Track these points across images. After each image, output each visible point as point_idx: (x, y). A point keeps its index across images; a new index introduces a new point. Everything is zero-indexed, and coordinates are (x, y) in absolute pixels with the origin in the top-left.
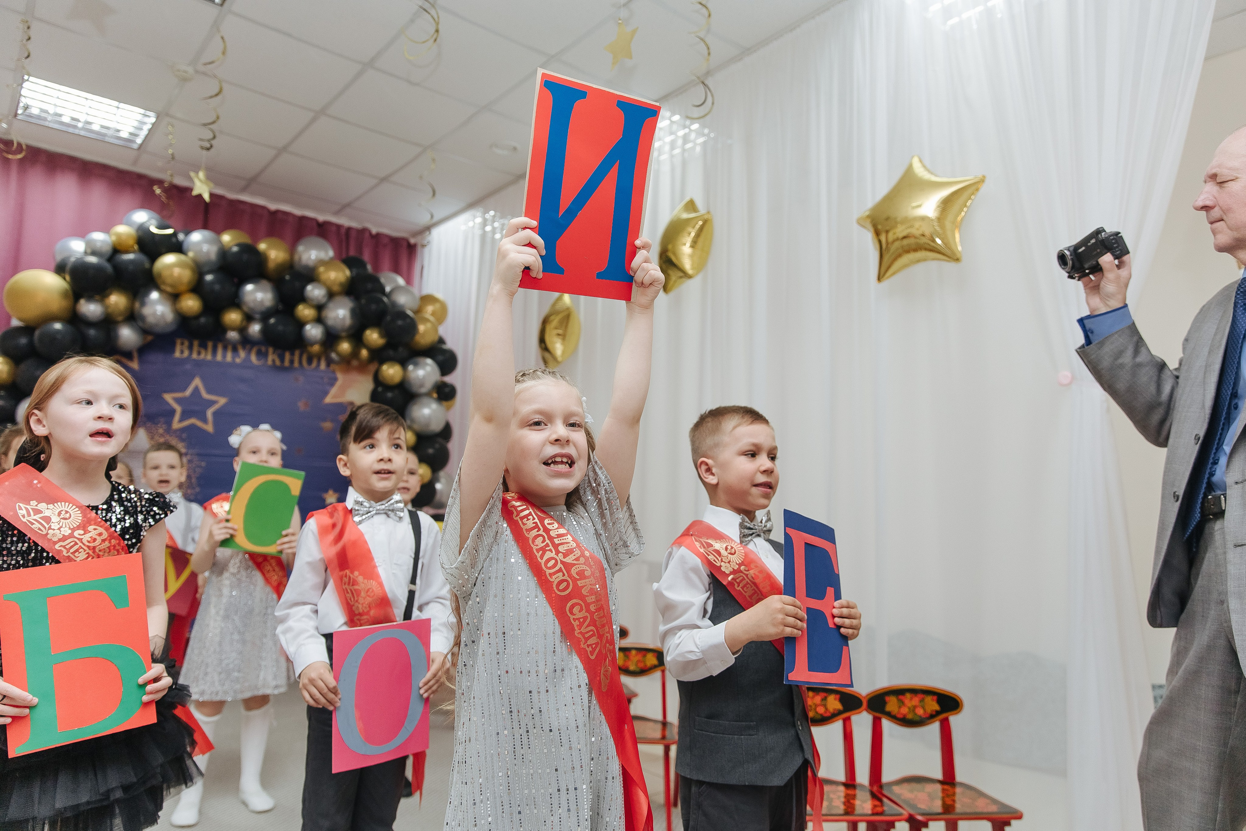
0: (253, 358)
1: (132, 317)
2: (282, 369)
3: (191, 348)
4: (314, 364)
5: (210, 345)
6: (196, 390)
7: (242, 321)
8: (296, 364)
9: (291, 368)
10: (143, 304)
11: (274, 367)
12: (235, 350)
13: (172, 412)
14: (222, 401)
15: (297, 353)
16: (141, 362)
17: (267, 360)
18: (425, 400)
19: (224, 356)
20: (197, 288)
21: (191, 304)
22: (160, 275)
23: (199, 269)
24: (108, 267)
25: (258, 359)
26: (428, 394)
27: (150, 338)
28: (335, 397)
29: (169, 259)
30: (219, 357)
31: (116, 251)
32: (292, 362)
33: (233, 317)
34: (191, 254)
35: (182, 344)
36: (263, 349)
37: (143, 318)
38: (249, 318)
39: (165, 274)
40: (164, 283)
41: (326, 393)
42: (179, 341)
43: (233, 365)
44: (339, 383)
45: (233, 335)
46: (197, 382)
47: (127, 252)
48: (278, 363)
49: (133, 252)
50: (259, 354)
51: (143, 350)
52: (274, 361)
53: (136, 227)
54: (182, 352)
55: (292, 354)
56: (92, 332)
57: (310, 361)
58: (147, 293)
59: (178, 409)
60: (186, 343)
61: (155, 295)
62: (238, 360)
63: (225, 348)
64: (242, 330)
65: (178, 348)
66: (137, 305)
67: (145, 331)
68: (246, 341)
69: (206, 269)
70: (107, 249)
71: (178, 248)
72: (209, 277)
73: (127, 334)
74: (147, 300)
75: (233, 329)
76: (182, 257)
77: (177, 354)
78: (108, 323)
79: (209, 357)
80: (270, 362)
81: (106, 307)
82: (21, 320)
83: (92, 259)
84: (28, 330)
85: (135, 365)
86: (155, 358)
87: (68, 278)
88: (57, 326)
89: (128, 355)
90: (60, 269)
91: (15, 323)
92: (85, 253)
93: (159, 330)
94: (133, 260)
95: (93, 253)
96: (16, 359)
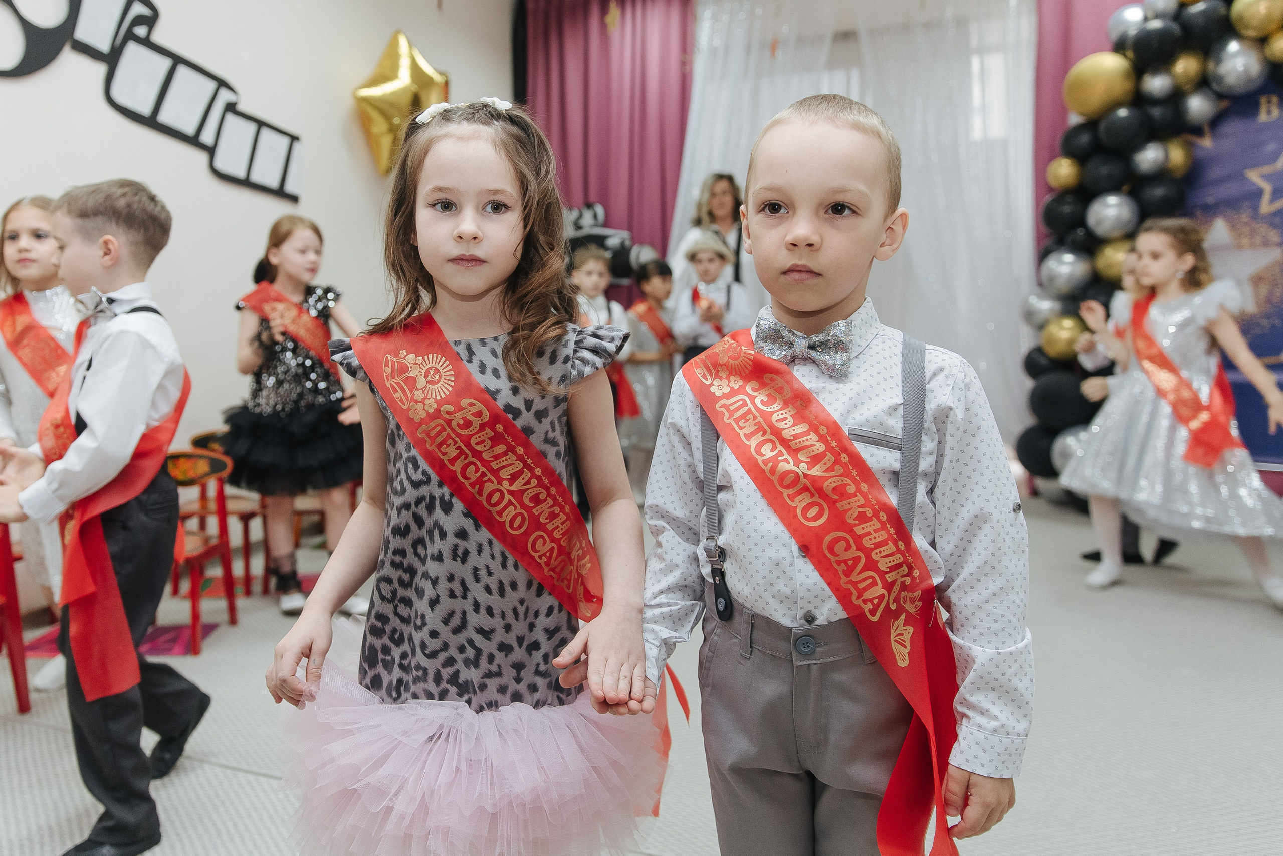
1: (1205, 82)
10: (1219, 61)
13: (1259, 193)
16: (1214, 136)
22: (1241, 18)
24: (1175, 27)
27: (1225, 104)
31: (1183, 4)
35: (1269, 102)
37: (1219, 79)
39: (1248, 14)
40: (1246, 27)
42: (1263, 100)
47: (1196, 2)
49: (1202, 1)
51: (1216, 122)
54: (1269, 112)
56: (1157, 112)
58: (1224, 46)
59: (1267, 187)
60: (1275, 100)
61: (1233, 46)
65: (1264, 108)
66: (1211, 65)
67: (1220, 96)
70: (1171, 4)
73: (1197, 105)
74: (1224, 55)
77: (1263, 117)
78: (1176, 97)
81: (1173, 76)
82: (1082, 114)
83: (1156, 24)
84: (1091, 124)
85: (1207, 143)
86: (1233, 128)
87: (1130, 54)
88: (1123, 113)
89: (1197, 131)
90: (1119, 47)
91: (1074, 119)
92: (1146, 19)
93: (1241, 90)
94: (1203, 12)
95: (1157, 16)
96: (1080, 157)
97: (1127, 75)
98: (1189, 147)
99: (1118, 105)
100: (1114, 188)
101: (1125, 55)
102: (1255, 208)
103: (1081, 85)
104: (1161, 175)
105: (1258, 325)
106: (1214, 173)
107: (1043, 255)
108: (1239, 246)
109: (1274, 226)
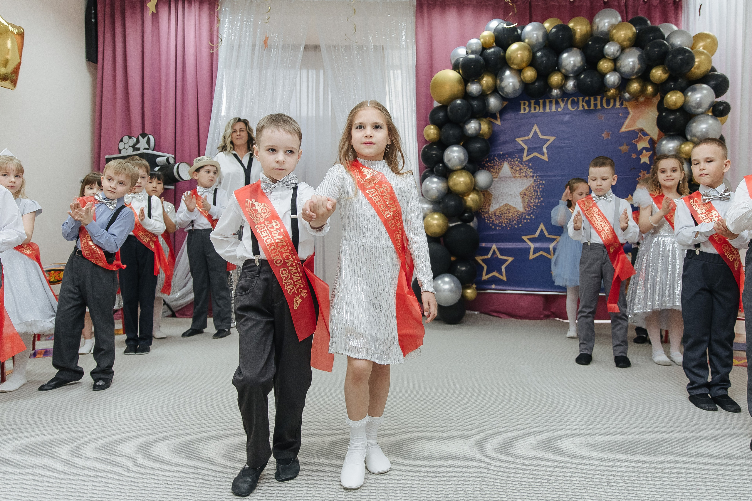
0: (569, 106)
1: (496, 90)
2: (589, 112)
3: (530, 106)
4: (612, 105)
5: (541, 101)
6: (535, 132)
7: (562, 81)
8: (599, 107)
9: (595, 111)
10: (502, 80)
11: (584, 111)
12: (557, 103)
13: (522, 150)
14: (552, 139)
15: (599, 98)
16: (501, 119)
17: (578, 107)
18: (702, 118)
19: (551, 108)
20: (533, 63)
21: (530, 74)
22: (510, 58)
23: (532, 49)
24: (481, 59)
25: (572, 108)
26: (704, 113)
27: (506, 103)
28: (628, 126)
29: (515, 46)
30: (548, 110)
31: (484, 48)
32: (596, 105)
33: (556, 79)
34: (527, 41)
35: (524, 104)
36: (576, 99)
37: (502, 89)
38: (566, 78)
39: (513, 56)
40: (513, 63)
41: (622, 125)
42: (522, 102)
43: (556, 113)
44: (630, 116)
45: (555, 92)
46: (535, 128)
47: (490, 48)
48: (586, 108)
49: (493, 47)
50: (573, 103)
51: (502, 111)
52: (583, 106)
53: (493, 31)
54: (525, 109)
55: (596, 100)
56: (475, 103)
57: (608, 103)
58: (504, 73)
59: (526, 147)
60: (527, 103)
61: (508, 73)
62: (559, 110)
63: (551, 102)
64: (562, 87)
65: (522, 107)
66: (498, 81)
67: (503, 98)
68: (565, 95)
69: (536, 49)
70: (479, 47)
71: (519, 38)
72: (539, 54)
73: (493, 102)
74: (503, 77)
75: (556, 88)
76: (522, 43)
77: (522, 112)
78: (483, 96)
79: (541, 111)
80: (581, 108)
81: (482, 86)
82: (439, 102)
83: (472, 56)
84: (444, 107)
85: (498, 122)
86: (509, 116)
87: (461, 71)
88: (459, 102)
89: (494, 116)
90: (455, 67)
91: (436, 104)
92: (467, 53)
93: (511, 96)
94: (493, 53)
95: (472, 53)
96: (439, 125)
97: (460, 82)
98: (491, 124)
99: (457, 98)
100: (457, 143)
101: (459, 73)
102: (521, 158)
103: (439, 85)
104: (477, 137)
105: (525, 218)
106: (502, 138)
107: (423, 178)
108: (514, 177)
109: (530, 168)
